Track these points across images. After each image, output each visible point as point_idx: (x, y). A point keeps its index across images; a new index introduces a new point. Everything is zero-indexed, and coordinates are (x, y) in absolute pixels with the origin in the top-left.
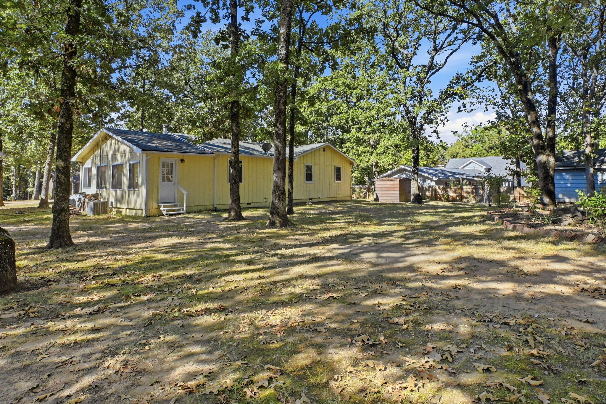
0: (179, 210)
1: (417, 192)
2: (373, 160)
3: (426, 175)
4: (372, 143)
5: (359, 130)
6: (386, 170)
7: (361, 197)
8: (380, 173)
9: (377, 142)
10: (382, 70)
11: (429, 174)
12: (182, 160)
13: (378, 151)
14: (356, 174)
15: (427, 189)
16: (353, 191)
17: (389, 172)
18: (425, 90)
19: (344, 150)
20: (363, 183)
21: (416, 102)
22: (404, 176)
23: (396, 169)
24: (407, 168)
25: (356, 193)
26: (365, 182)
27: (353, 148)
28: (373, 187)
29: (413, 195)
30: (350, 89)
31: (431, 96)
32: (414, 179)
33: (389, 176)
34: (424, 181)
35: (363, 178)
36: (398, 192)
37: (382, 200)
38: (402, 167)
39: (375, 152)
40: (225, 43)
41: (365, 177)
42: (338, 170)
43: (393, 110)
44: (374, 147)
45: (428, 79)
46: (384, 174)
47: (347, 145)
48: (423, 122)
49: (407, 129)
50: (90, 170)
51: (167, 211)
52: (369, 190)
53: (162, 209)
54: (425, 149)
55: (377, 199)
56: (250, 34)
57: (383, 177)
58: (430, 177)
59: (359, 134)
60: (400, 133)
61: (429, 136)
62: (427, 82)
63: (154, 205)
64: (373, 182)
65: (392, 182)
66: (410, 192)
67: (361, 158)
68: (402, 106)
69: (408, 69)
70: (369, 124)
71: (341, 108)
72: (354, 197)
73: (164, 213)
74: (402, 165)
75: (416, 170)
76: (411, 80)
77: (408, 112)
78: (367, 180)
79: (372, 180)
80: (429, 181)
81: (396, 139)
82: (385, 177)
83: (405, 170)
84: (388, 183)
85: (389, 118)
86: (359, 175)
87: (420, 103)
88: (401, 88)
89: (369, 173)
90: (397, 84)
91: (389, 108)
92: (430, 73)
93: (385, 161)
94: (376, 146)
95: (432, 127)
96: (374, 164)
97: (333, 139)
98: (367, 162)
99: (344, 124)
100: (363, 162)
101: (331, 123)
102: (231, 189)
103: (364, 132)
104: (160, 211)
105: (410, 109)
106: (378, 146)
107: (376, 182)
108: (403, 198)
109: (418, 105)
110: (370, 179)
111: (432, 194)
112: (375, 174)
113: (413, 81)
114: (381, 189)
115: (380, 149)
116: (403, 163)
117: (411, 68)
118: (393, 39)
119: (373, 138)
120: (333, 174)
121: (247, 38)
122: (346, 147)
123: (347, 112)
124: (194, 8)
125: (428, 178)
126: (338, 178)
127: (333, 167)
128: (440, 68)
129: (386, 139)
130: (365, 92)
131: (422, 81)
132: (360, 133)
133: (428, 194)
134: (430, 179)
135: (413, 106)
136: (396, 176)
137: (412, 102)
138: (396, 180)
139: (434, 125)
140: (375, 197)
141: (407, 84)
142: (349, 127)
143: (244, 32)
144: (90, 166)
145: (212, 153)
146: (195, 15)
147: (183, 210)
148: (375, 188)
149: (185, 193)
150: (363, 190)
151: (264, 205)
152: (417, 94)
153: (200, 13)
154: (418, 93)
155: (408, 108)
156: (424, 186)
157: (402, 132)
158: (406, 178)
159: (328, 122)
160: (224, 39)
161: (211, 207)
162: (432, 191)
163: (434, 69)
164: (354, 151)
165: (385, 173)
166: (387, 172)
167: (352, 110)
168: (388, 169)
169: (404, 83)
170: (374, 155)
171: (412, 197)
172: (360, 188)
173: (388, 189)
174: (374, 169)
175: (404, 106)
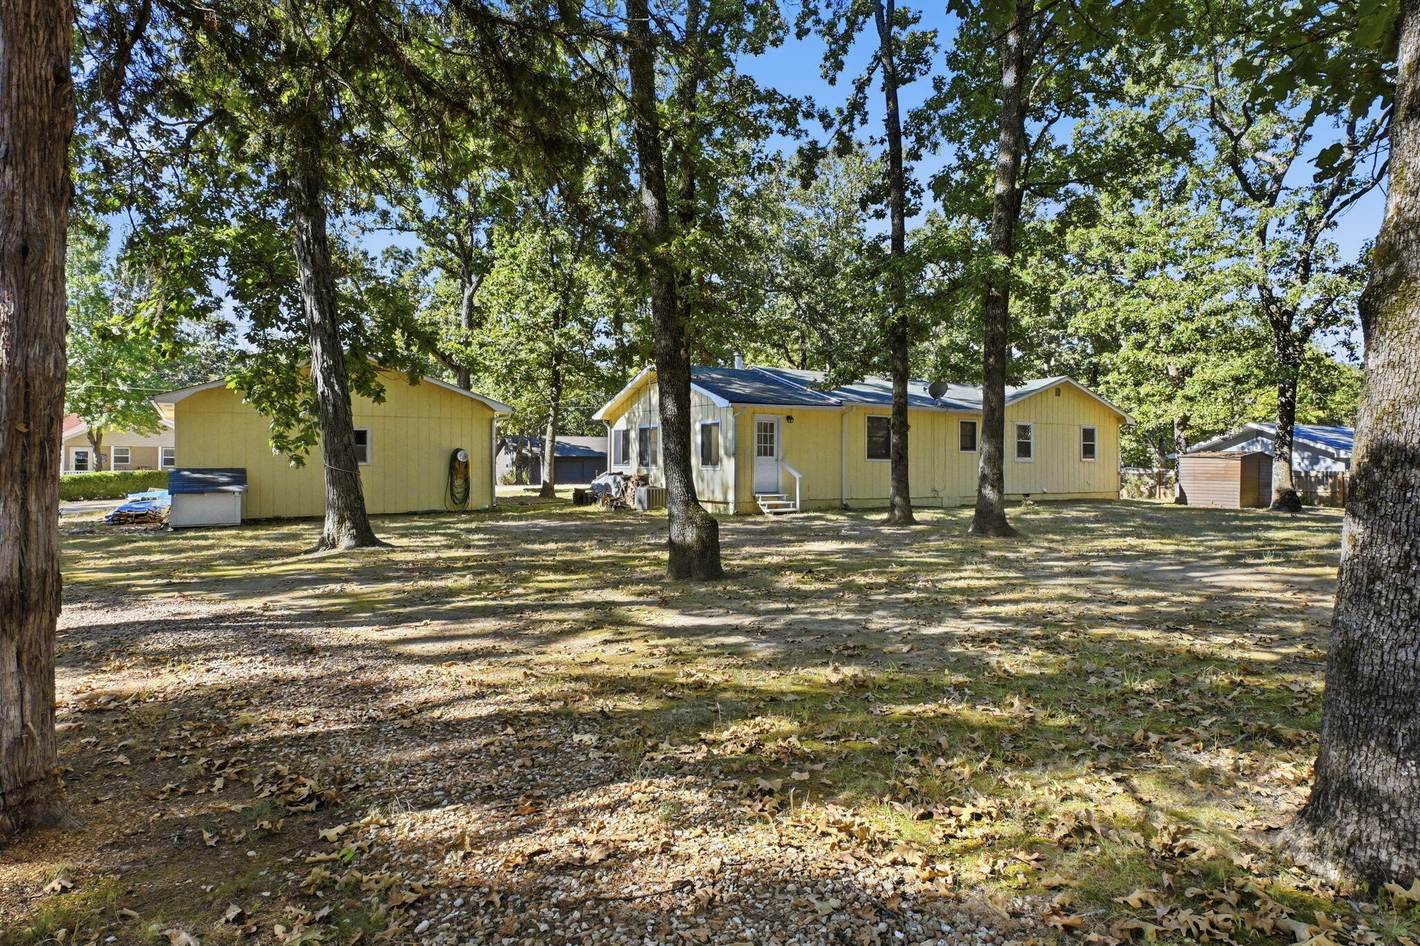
0: (787, 506)
1: (1288, 485)
2: (1175, 411)
3: (1320, 446)
4: (1173, 372)
5: (1140, 346)
6: (1205, 435)
7: (1141, 494)
8: (1189, 442)
9: (1187, 372)
10: (1204, 203)
11: (1329, 443)
12: (789, 418)
13: (1189, 391)
14: (1127, 442)
15: (1320, 482)
16: (1123, 480)
17: (1216, 439)
18: (1319, 245)
19: (1102, 389)
20: (1146, 463)
21: (1294, 276)
22: (1257, 448)
23: (1235, 431)
24: (1267, 429)
25: (1128, 486)
26: (1150, 460)
27: (1123, 385)
28: (1172, 473)
29: (1278, 491)
30: (1119, 250)
31: (1334, 260)
32: (1281, 455)
33: (1214, 448)
34: (1314, 461)
35: (1144, 451)
36: (1237, 485)
37: (1192, 502)
38: (1255, 426)
39: (1180, 393)
40: (879, 207)
41: (1152, 450)
42: (1088, 434)
43: (1230, 298)
44: (1179, 382)
45: (1329, 217)
46: (1203, 444)
47: (1109, 378)
48: (1310, 321)
49: (1266, 339)
50: (626, 434)
51: (770, 507)
52: (1161, 480)
53: (760, 502)
54: (1316, 385)
55: (1182, 499)
56: (924, 186)
57: (1199, 451)
58: (1331, 450)
59: (1141, 355)
60: (1246, 349)
61: (1327, 355)
62: (1327, 225)
63: (746, 496)
64: (1173, 461)
65: (1222, 463)
66: (1269, 485)
67: (1144, 408)
68: (1255, 288)
69: (1273, 199)
70: (1167, 329)
71: (1098, 296)
72: (1124, 495)
73: (765, 510)
74: (1254, 419)
75: (1287, 436)
76: (1281, 224)
77: (1269, 300)
78: (1157, 456)
79: (1170, 457)
80: (1329, 461)
81: (1236, 365)
82: (1205, 449)
83: (1260, 433)
84: (1214, 464)
85: (1219, 318)
86: (1135, 445)
87: (1305, 278)
88: (1255, 244)
89: (1161, 440)
90: (1244, 237)
91: (1218, 296)
92: (1336, 204)
93: (1208, 413)
94: (1183, 381)
95: (1337, 333)
96: (1177, 421)
97: (1072, 362)
98: (1158, 417)
99: (1103, 330)
100: (1149, 416)
101: (1070, 330)
102: (893, 470)
103: (1153, 349)
104: (757, 507)
105: (1277, 292)
106: (1187, 379)
107: (1182, 461)
108: (1251, 498)
109: (1298, 283)
110: (1162, 454)
111: (1334, 493)
112: (1179, 444)
113: (1287, 225)
114: (1195, 477)
115: (1192, 387)
116: (1256, 414)
117: (1282, 196)
118: (1236, 131)
119: (1174, 364)
120: (1077, 442)
121: (918, 193)
122: (1108, 382)
123: (1112, 304)
124: (807, 135)
125: (1326, 454)
126: (1089, 451)
127: (1077, 428)
128: (1365, 191)
129: (1209, 364)
130: (1158, 256)
131: (1311, 223)
132: (1144, 352)
133: (1322, 491)
134: (1331, 456)
135: (1284, 285)
136: (1234, 449)
137: (1282, 276)
138: (1234, 458)
139: (1341, 330)
140: (1177, 494)
141: (1270, 234)
142: (1116, 339)
143: (914, 183)
144: (625, 428)
145: (840, 404)
146: (806, 147)
147: (794, 506)
148: (1177, 474)
149: (797, 476)
150: (1146, 479)
151: (931, 502)
152: (1297, 255)
153: (816, 142)
154: (1301, 253)
155: (1270, 291)
156: (1313, 473)
157: (1253, 347)
158: (1262, 454)
159: (1065, 327)
160: (876, 200)
161: (837, 503)
162: (1333, 486)
163: (1347, 192)
164: (1126, 391)
165: (1205, 440)
166: (1209, 438)
167: (1123, 300)
168: (1213, 433)
169: (1262, 234)
170: (1178, 400)
171: (1275, 497)
172: (1140, 475)
173: (1213, 477)
174: (1177, 432)
175: (1259, 287)
